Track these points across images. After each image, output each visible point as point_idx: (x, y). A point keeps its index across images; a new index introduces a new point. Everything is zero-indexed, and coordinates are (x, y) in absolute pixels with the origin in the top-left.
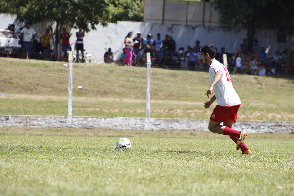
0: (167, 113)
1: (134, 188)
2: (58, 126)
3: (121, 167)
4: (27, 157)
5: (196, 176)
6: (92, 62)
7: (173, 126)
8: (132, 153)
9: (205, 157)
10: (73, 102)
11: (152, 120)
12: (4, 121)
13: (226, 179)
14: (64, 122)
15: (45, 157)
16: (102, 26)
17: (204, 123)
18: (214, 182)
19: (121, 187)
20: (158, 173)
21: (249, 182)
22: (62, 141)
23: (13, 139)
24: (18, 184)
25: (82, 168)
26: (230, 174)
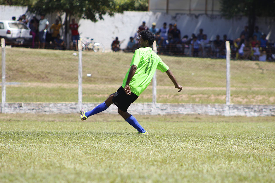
0: (173, 98)
1: (147, 169)
2: (69, 112)
3: (133, 150)
4: (42, 142)
5: (206, 157)
6: (100, 51)
7: (179, 110)
8: (142, 137)
9: (212, 139)
10: (83, 90)
11: (159, 105)
12: (18, 108)
13: (234, 159)
14: (75, 109)
15: (59, 142)
16: (109, 16)
17: (208, 107)
18: (224, 163)
19: (135, 169)
20: (169, 155)
21: (257, 162)
22: (73, 126)
23: (26, 125)
24: (36, 168)
25: (95, 152)
26: (238, 155)
